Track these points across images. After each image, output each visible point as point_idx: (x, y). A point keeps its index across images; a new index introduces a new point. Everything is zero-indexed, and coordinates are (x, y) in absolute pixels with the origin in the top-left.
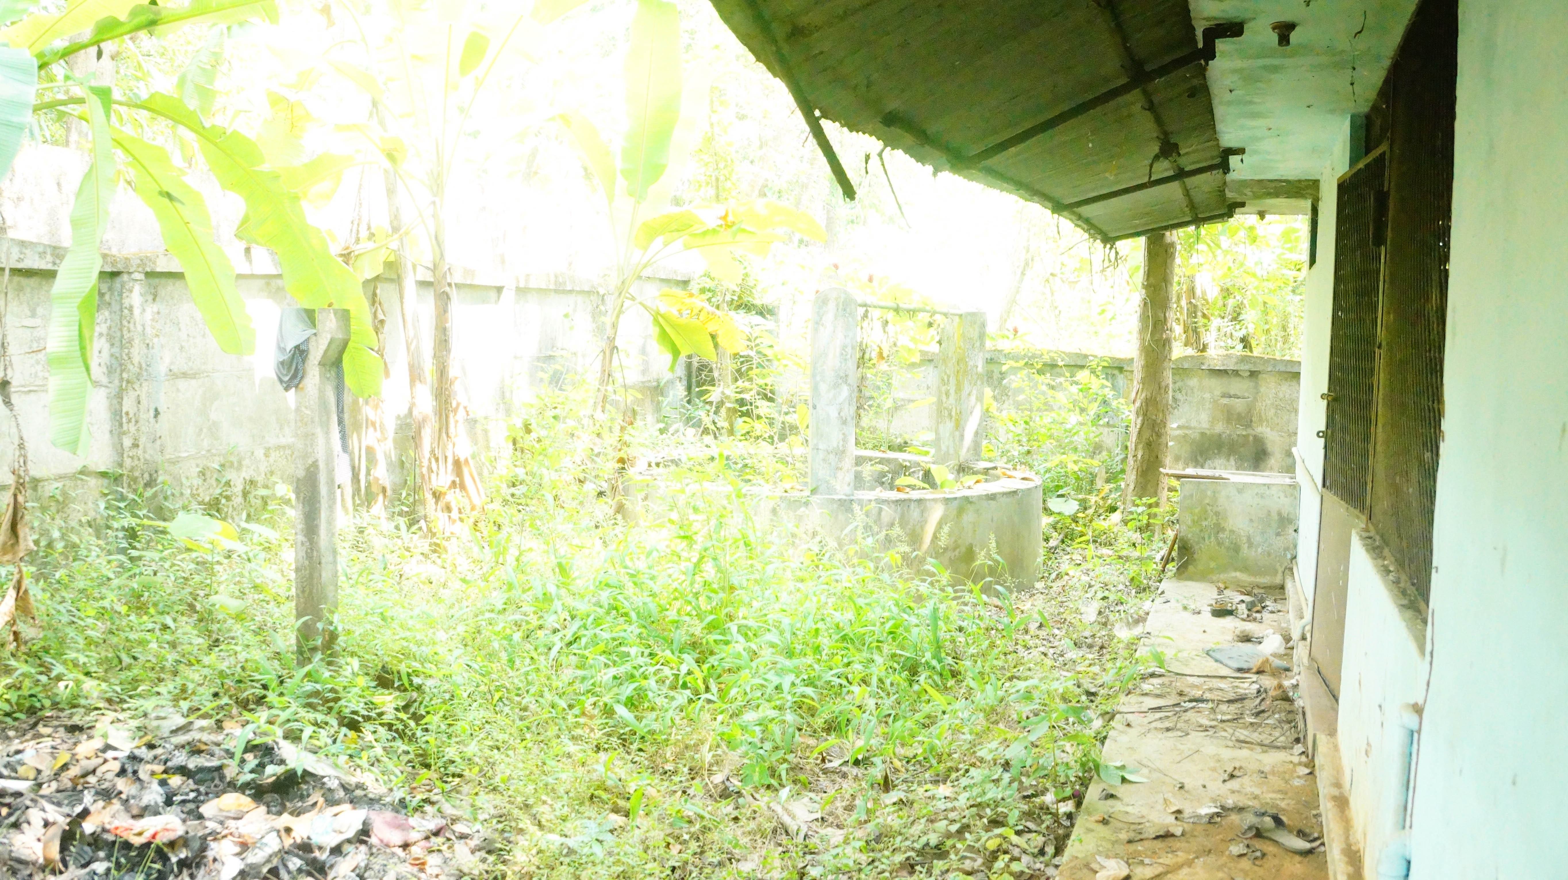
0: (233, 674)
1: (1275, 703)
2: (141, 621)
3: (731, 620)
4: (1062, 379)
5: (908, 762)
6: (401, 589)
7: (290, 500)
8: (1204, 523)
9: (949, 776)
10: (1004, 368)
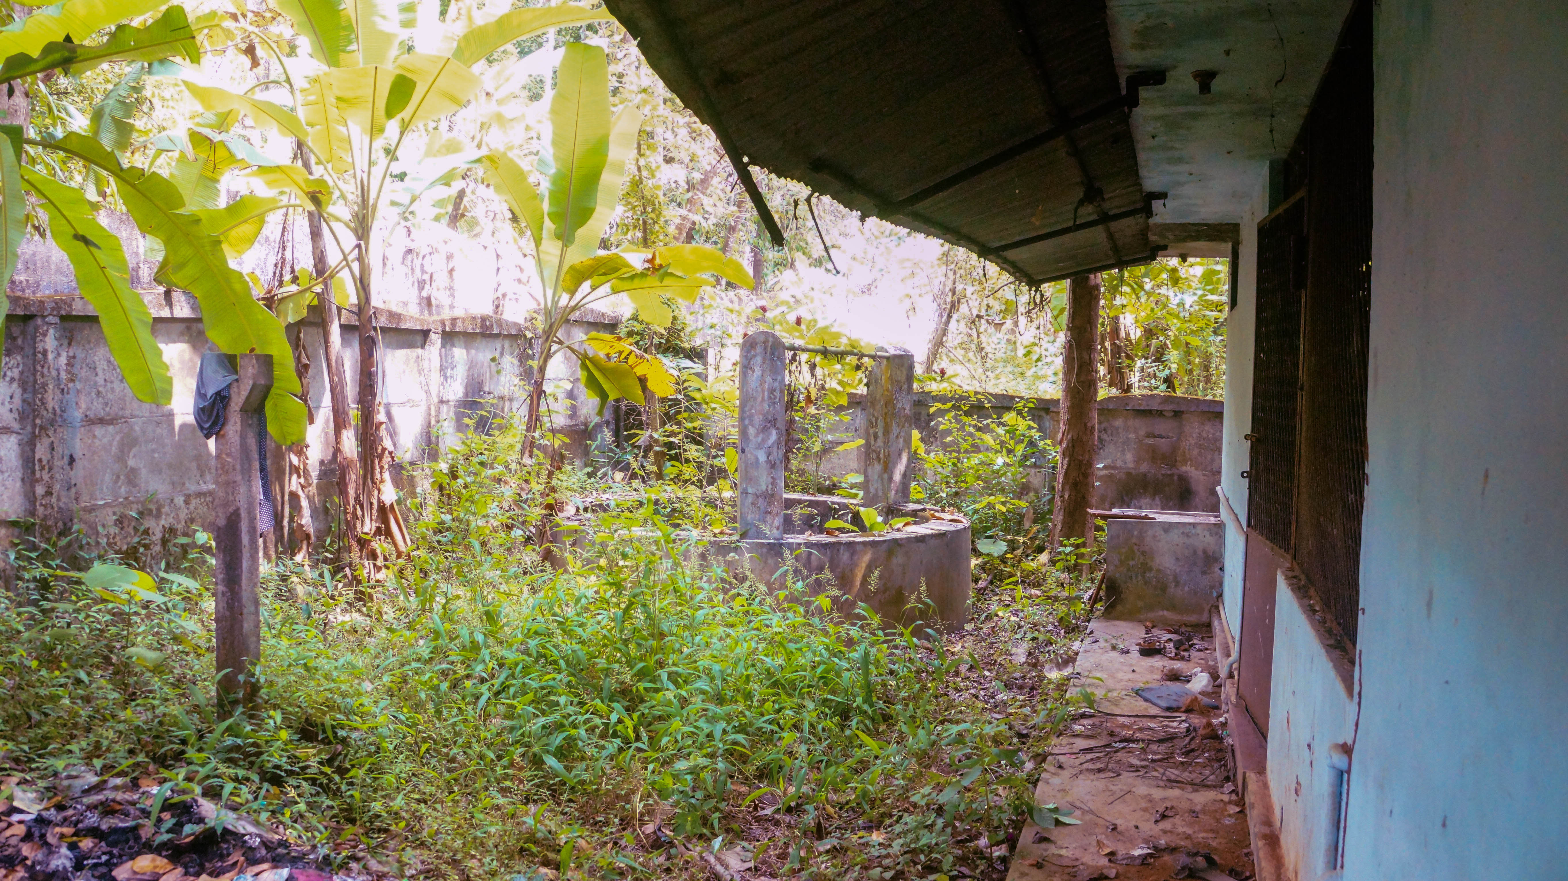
0: (150, 730)
1: (1205, 741)
2: (53, 676)
3: (662, 667)
4: (989, 421)
5: (841, 809)
6: (325, 639)
7: (210, 547)
8: (1131, 563)
9: (882, 822)
10: (932, 410)
